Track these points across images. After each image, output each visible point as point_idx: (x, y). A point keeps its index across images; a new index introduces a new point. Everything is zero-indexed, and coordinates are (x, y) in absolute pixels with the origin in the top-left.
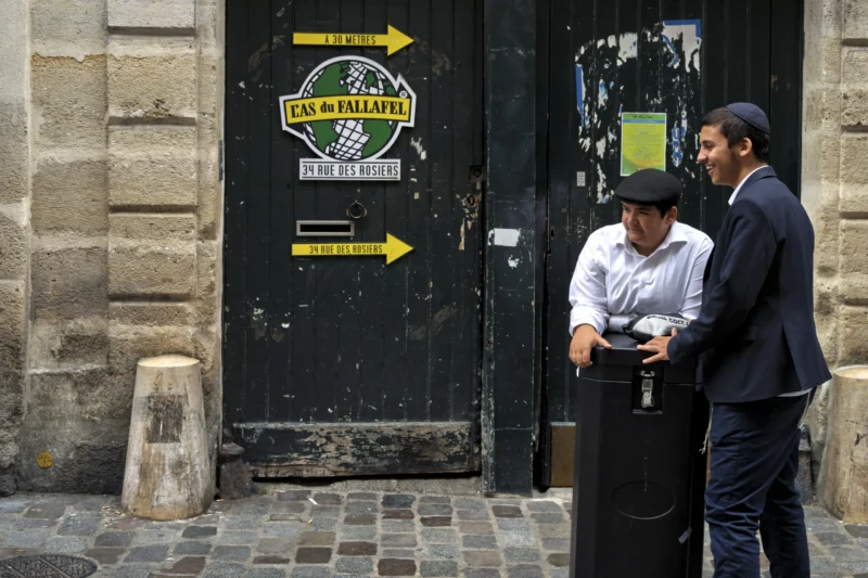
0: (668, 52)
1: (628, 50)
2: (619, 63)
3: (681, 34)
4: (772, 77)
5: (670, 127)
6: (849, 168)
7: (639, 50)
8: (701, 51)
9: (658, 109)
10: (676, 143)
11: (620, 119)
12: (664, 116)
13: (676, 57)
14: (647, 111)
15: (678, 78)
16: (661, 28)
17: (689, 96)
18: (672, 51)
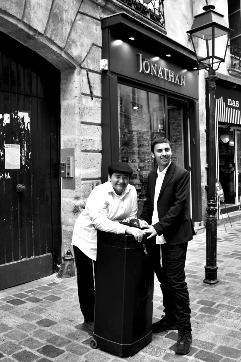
0: (20, 122)
1: (6, 120)
2: (4, 125)
3: (24, 116)
4: (51, 133)
5: (21, 150)
6: (83, 164)
7: (10, 120)
8: (30, 122)
9: (17, 143)
10: (23, 156)
11: (4, 146)
12: (19, 146)
13: (22, 124)
14: (13, 144)
15: (23, 132)
16: (17, 113)
17: (27, 139)
18: (21, 122)
